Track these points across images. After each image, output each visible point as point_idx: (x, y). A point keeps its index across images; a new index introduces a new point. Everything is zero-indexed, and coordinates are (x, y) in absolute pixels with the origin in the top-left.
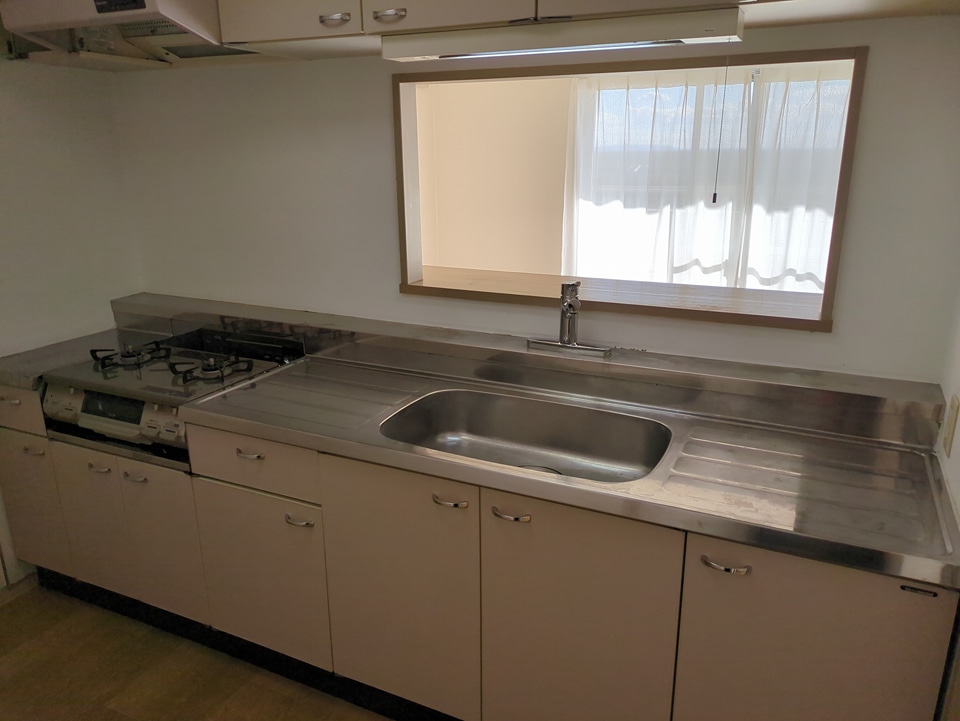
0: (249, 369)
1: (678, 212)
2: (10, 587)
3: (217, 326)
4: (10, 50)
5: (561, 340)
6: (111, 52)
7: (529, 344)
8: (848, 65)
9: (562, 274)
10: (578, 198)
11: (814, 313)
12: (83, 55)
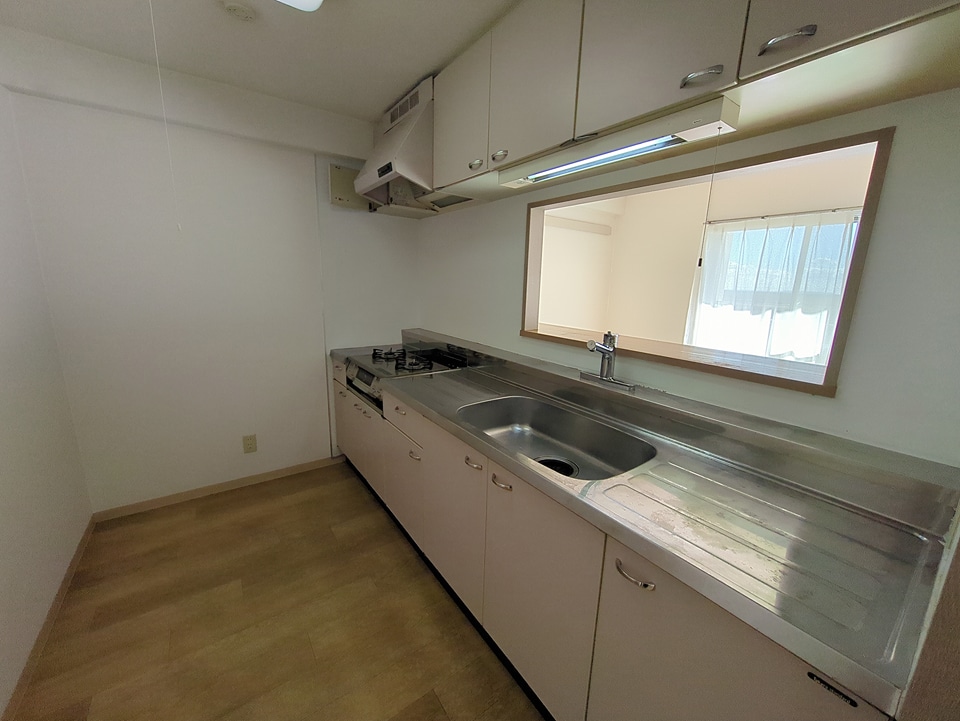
0: (430, 368)
1: (777, 316)
2: (332, 458)
3: (445, 349)
4: (370, 208)
5: (602, 375)
6: (407, 205)
7: (583, 375)
8: (872, 147)
9: (685, 343)
10: (701, 303)
11: (820, 381)
12: (392, 206)
